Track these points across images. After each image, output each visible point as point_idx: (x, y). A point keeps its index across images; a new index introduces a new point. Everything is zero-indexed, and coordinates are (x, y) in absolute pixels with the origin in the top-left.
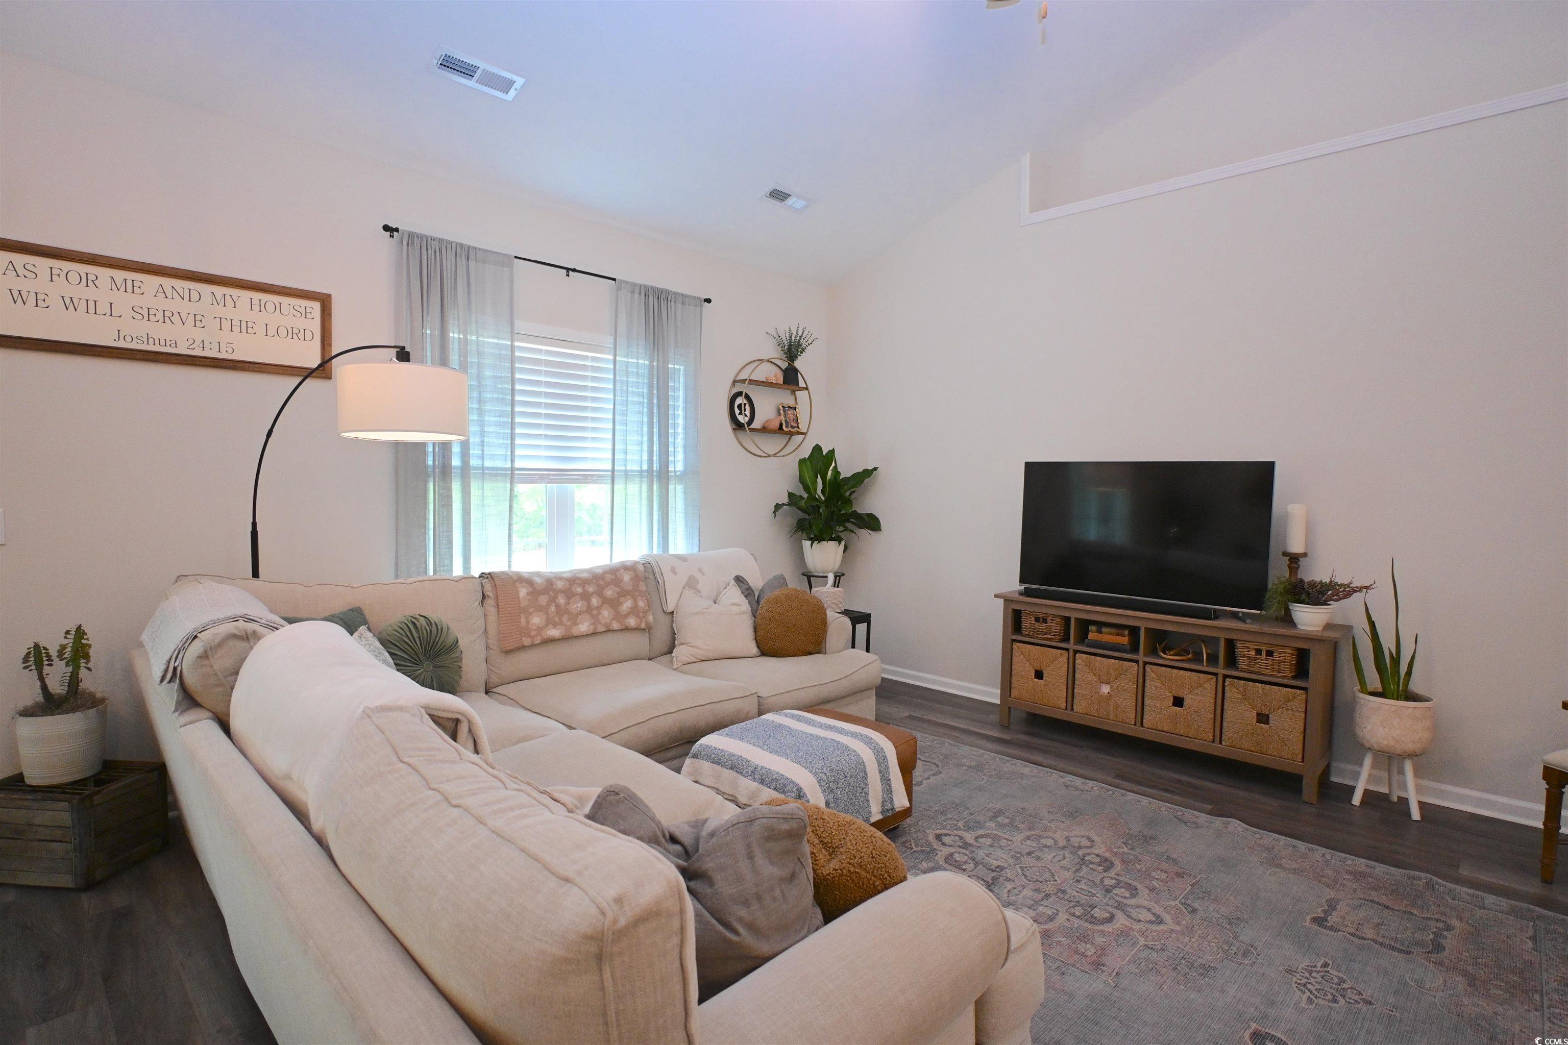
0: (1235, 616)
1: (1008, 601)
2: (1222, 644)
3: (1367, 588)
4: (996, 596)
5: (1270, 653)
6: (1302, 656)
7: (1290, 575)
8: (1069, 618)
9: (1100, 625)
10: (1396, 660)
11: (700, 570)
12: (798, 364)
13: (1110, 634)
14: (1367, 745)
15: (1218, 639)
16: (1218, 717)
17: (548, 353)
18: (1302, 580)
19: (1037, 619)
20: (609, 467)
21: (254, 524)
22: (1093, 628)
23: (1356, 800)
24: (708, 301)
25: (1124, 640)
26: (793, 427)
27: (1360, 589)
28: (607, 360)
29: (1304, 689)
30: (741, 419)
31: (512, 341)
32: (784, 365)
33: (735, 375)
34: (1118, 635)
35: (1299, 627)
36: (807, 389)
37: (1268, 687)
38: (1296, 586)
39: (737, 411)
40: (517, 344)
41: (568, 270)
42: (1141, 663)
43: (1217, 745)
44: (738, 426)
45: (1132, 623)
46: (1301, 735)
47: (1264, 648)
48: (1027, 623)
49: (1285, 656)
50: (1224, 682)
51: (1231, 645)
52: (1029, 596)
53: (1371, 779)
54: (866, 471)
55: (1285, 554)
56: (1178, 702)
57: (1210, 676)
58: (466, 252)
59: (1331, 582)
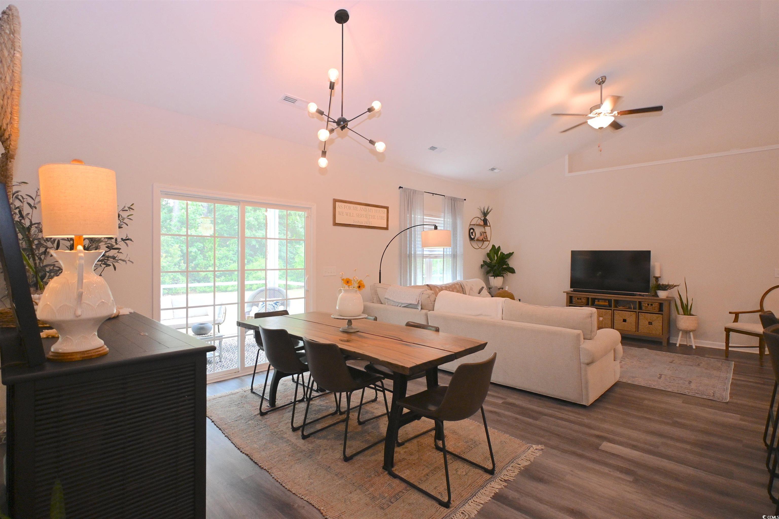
0: (640, 295)
1: (567, 293)
2: (637, 302)
3: (678, 286)
4: (564, 292)
5: (652, 305)
6: (661, 305)
7: (656, 282)
8: (589, 298)
9: (599, 299)
10: (687, 306)
11: (472, 285)
12: (487, 217)
13: (602, 302)
14: (680, 329)
15: (636, 301)
16: (637, 324)
17: (429, 219)
18: (660, 284)
19: (578, 299)
20: (443, 253)
21: (380, 270)
22: (596, 301)
23: (678, 345)
24: (465, 200)
25: (607, 304)
26: (486, 239)
27: (675, 286)
28: (441, 221)
29: (662, 314)
30: (473, 237)
31: (423, 216)
32: (483, 218)
33: (470, 222)
34: (605, 302)
35: (659, 297)
36: (490, 226)
37: (651, 314)
38: (658, 286)
39: (471, 234)
40: (424, 217)
41: (433, 194)
42: (613, 310)
43: (637, 332)
44: (471, 239)
45: (609, 298)
46: (662, 327)
47: (650, 303)
48: (574, 300)
49: (656, 305)
50: (638, 314)
51: (640, 303)
52: (574, 292)
53: (681, 340)
54: (510, 253)
55: (654, 277)
56: (625, 321)
57: (634, 312)
58: (415, 192)
59: (668, 284)
